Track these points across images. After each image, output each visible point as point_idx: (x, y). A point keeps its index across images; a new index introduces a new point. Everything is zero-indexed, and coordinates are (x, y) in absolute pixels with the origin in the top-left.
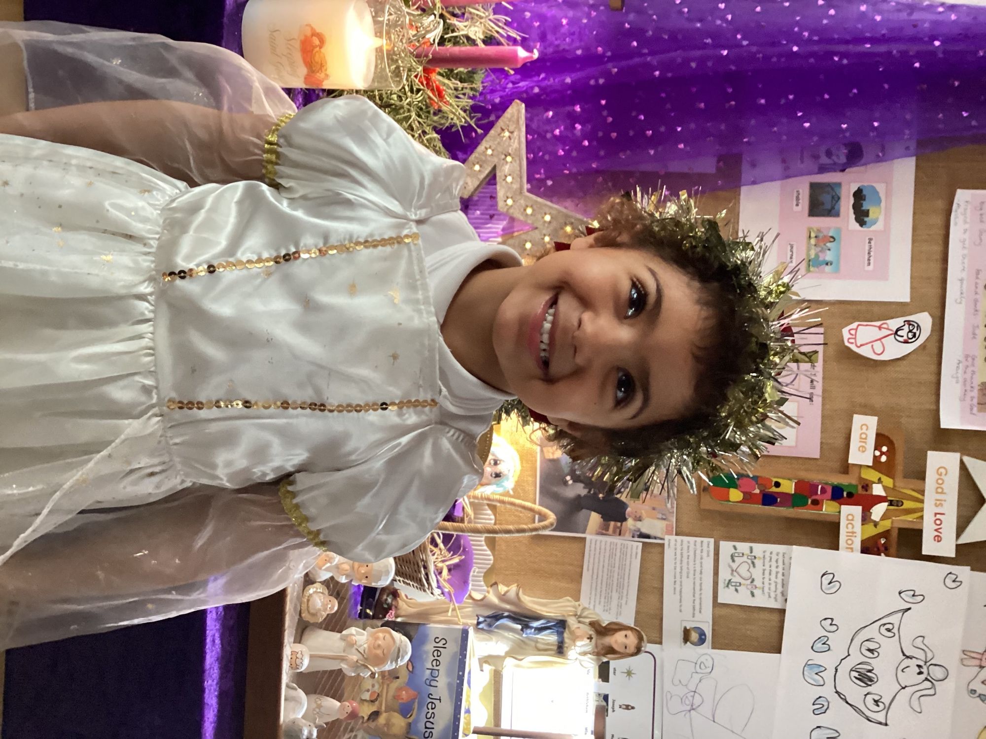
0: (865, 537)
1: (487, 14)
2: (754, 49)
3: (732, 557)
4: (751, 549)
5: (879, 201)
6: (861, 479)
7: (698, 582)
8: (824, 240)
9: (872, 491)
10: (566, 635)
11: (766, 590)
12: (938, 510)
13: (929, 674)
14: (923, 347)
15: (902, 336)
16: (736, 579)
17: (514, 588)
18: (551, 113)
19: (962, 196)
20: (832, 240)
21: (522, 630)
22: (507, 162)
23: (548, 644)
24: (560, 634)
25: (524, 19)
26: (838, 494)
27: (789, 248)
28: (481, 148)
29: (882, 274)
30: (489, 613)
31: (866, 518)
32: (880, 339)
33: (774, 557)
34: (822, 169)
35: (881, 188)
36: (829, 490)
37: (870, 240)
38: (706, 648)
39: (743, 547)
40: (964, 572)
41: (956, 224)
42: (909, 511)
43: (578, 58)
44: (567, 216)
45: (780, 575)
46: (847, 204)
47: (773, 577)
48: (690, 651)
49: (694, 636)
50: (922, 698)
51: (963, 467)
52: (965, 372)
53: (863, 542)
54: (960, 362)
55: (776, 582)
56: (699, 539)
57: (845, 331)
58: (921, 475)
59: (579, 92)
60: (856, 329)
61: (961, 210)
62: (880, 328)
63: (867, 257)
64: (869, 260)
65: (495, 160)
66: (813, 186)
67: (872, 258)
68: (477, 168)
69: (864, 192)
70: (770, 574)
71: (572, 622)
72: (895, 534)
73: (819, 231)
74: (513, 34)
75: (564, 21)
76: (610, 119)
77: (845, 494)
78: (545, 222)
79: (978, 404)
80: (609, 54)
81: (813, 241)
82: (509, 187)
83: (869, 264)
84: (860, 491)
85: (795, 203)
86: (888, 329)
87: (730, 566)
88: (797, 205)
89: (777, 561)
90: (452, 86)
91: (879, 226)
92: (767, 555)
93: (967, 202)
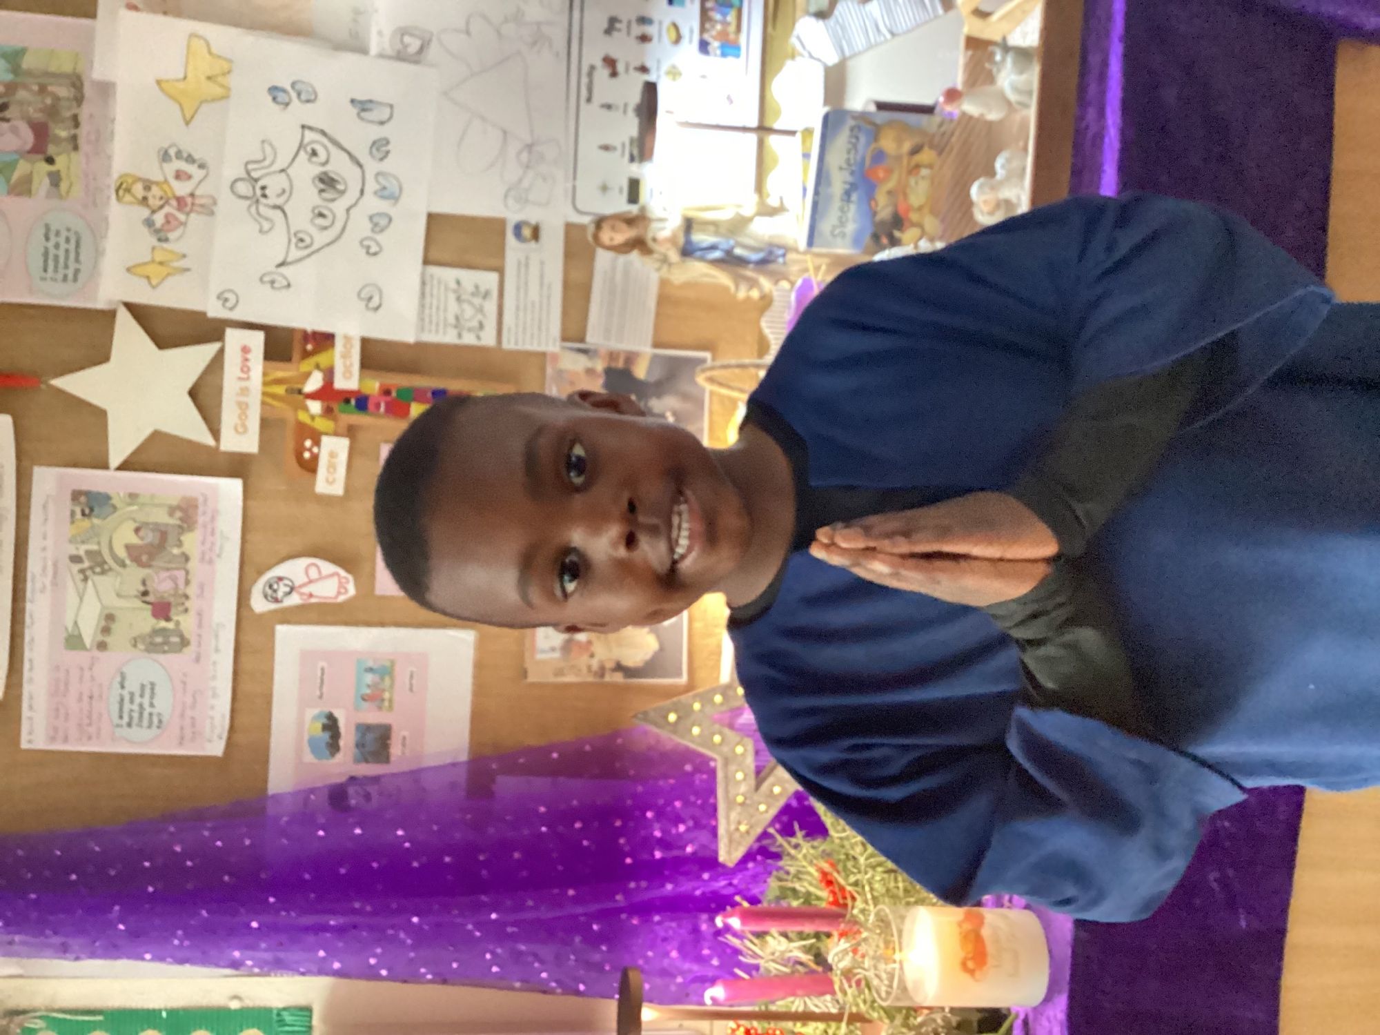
0: (330, 352)
1: (767, 965)
2: (459, 920)
3: (481, 326)
4: (460, 336)
5: (313, 743)
6: (335, 420)
7: (522, 295)
8: (374, 698)
9: (322, 407)
10: (681, 240)
11: (442, 288)
12: (244, 384)
13: (254, 188)
14: (260, 573)
15: (286, 585)
16: (477, 301)
17: (742, 294)
18: (689, 849)
19: (216, 748)
20: (366, 698)
21: (733, 248)
22: (743, 795)
23: (703, 231)
24: (688, 242)
25: (720, 957)
26: (362, 402)
27: (414, 689)
28: (773, 811)
29: (307, 657)
30: (772, 267)
31: (329, 374)
32: (311, 582)
33: (433, 327)
34: (376, 779)
35: (309, 757)
36: (371, 405)
37: (321, 697)
38: (513, 218)
39: (469, 339)
40: (215, 311)
41: (223, 716)
42: (278, 382)
43: (658, 912)
44: (675, 732)
45: (427, 306)
46: (348, 739)
47: (435, 302)
48: (532, 215)
49: (527, 232)
50: (262, 158)
51: (216, 433)
52: (213, 544)
53: (332, 345)
54: (219, 556)
55: (432, 295)
56: (520, 347)
57: (352, 591)
58: (265, 423)
59: (657, 872)
60: (339, 593)
61: (217, 731)
62: (311, 595)
63: (325, 677)
64: (323, 674)
65: (756, 797)
66: (387, 760)
67: (319, 674)
68: (777, 790)
69: (328, 753)
70: (438, 308)
71: (674, 256)
72: (296, 355)
73: (380, 708)
74: (735, 942)
75: (674, 954)
76: (622, 841)
77: (353, 402)
78: (699, 725)
79: (196, 507)
80: (624, 916)
81: (387, 695)
82: (741, 767)
83: (323, 670)
84: (336, 407)
85: (408, 742)
86: (302, 594)
87: (484, 315)
88: (404, 738)
89: (431, 322)
90: (806, 884)
91: (312, 712)
92: (441, 331)
93: (210, 741)
